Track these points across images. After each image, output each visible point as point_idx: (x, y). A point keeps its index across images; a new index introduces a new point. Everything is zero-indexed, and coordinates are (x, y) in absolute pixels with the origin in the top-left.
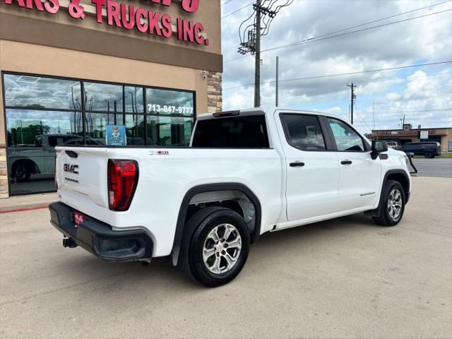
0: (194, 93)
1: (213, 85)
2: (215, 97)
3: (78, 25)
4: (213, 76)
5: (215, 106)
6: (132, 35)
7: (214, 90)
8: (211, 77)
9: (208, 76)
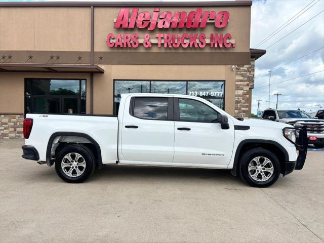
0: (224, 81)
1: (240, 75)
2: (243, 83)
3: (150, 51)
4: (241, 68)
5: (242, 89)
6: (181, 51)
7: (241, 78)
8: (239, 69)
9: (237, 69)
